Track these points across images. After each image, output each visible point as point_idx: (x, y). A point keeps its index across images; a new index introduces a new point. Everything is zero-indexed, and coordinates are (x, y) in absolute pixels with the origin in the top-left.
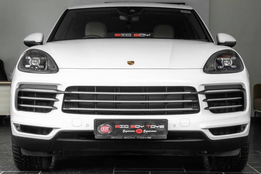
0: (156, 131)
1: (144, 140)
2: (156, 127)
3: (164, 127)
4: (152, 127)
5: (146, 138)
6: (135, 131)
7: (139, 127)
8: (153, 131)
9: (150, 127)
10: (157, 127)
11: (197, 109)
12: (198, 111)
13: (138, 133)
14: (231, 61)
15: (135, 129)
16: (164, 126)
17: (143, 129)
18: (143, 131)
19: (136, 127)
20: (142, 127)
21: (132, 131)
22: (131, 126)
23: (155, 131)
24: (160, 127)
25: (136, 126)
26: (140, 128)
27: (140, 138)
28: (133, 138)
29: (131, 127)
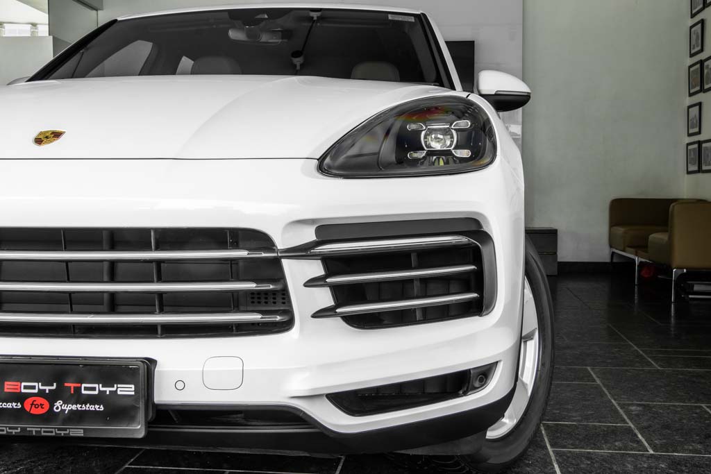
0: (102, 408)
1: (57, 439)
2: (102, 389)
3: (133, 393)
4: (86, 389)
5: (63, 433)
6: (22, 404)
7: (36, 391)
8: (92, 408)
9: (78, 390)
10: (108, 390)
11: (278, 318)
12: (287, 325)
13: (34, 411)
14: (454, 132)
15: (21, 398)
16: (133, 386)
17: (52, 397)
18: (52, 406)
19: (23, 391)
20: (47, 388)
21: (9, 405)
22: (6, 383)
23: (97, 406)
24: (119, 393)
25: (23, 384)
26: (41, 393)
27: (40, 432)
28: (14, 431)
29: (6, 390)
